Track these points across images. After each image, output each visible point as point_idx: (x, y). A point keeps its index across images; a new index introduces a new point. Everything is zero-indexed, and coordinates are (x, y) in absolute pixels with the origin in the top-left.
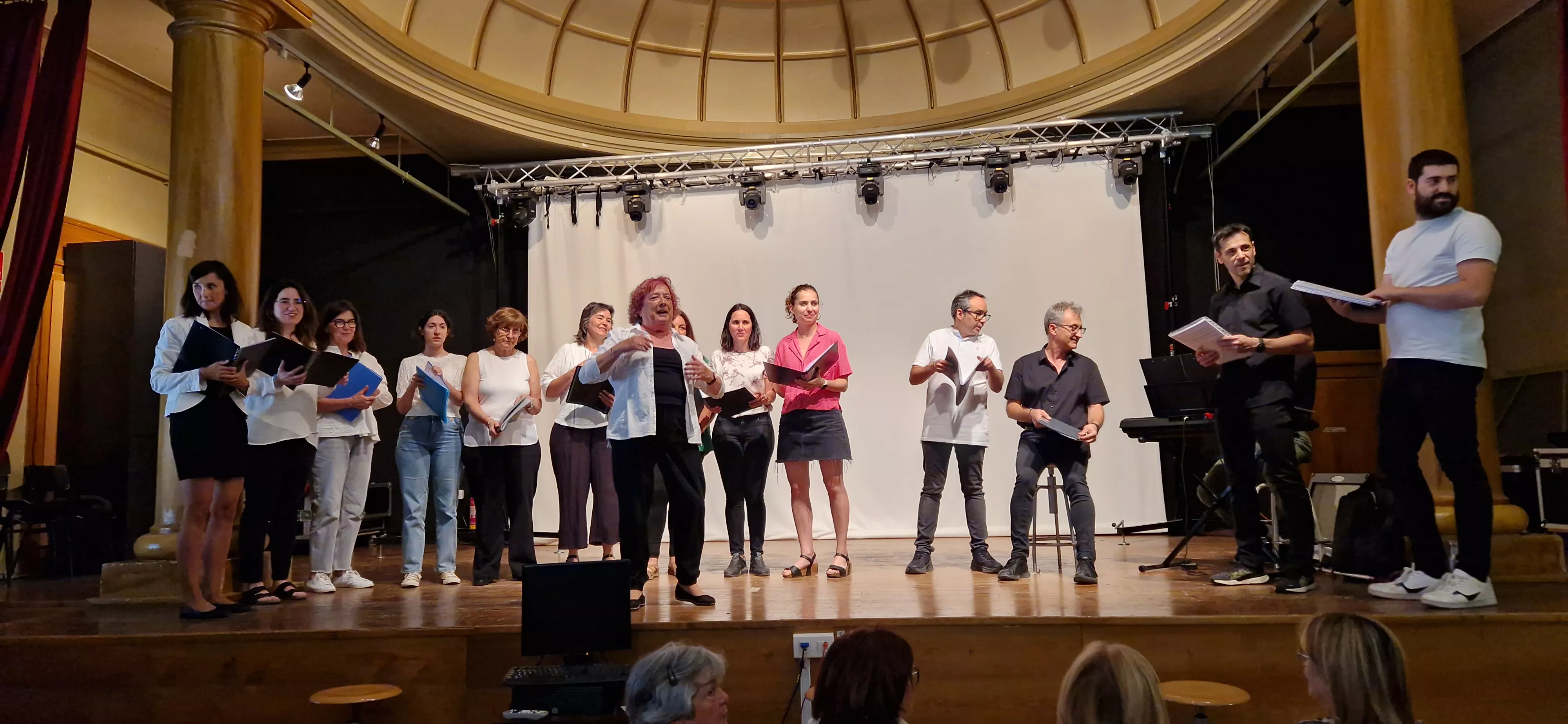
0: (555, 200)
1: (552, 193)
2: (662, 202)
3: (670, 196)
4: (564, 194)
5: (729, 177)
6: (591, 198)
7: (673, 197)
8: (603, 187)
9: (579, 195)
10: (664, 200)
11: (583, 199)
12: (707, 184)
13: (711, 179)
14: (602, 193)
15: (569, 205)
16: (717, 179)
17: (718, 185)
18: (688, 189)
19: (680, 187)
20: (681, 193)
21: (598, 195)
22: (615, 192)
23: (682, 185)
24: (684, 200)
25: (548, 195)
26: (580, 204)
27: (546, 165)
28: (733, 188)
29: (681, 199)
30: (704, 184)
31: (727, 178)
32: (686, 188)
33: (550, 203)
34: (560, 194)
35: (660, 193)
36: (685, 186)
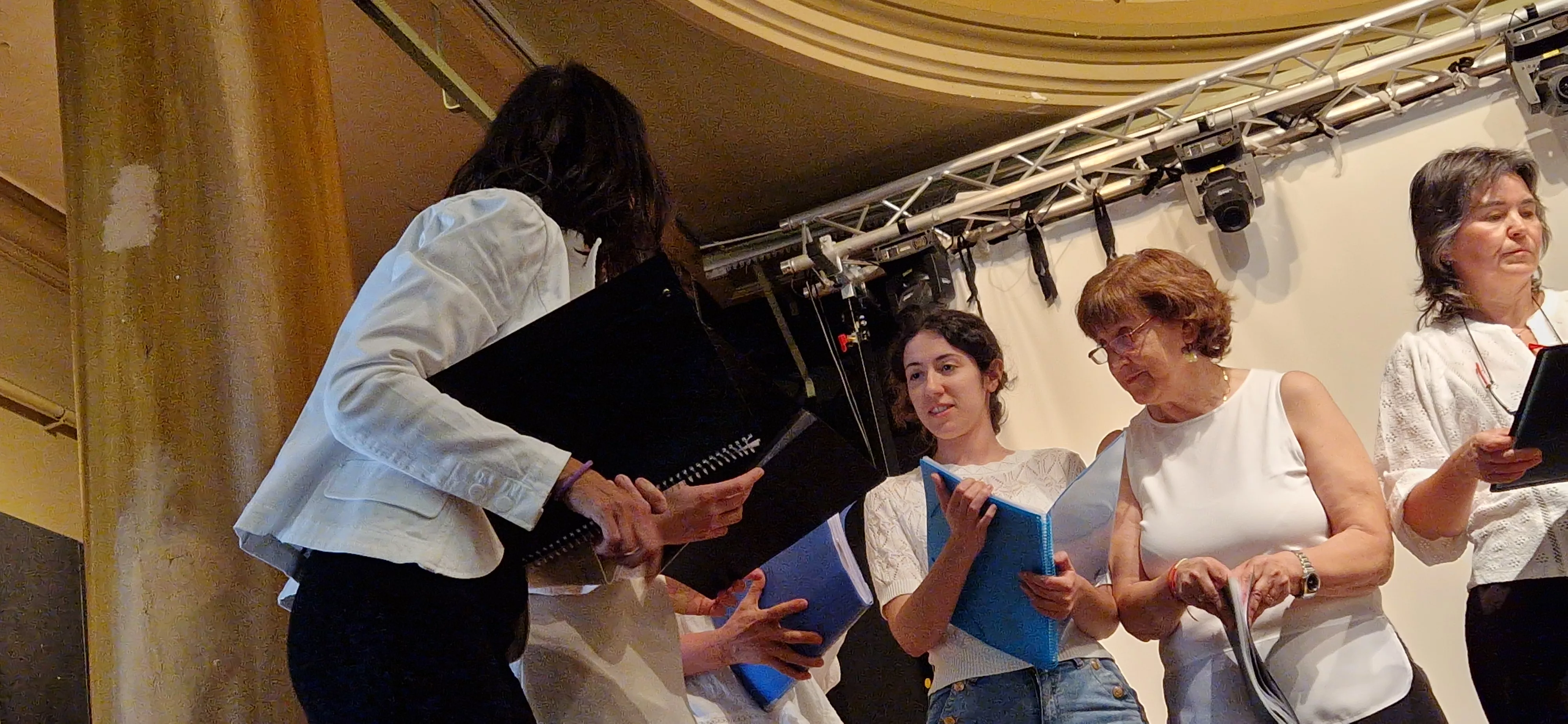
0: (985, 257)
1: (973, 245)
2: (1278, 187)
3: (1295, 166)
4: (1004, 238)
5: (1452, 69)
6: (1080, 227)
7: (1306, 165)
8: (1106, 190)
9: (1046, 229)
10: (1281, 179)
11: (1057, 236)
12: (1396, 106)
13: (1403, 90)
14: (1107, 206)
15: (1023, 264)
16: (1418, 85)
17: (1427, 101)
18: (1343, 132)
19: (1320, 131)
20: (1328, 149)
21: (1097, 213)
22: (1140, 196)
23: (1326, 127)
24: (1340, 165)
25: (964, 251)
26: (1053, 249)
27: (947, 172)
28: (1472, 94)
29: (1330, 164)
30: (1386, 108)
31: (1449, 72)
32: (1337, 131)
33: (973, 267)
34: (993, 242)
35: (1265, 164)
36: (1332, 128)
